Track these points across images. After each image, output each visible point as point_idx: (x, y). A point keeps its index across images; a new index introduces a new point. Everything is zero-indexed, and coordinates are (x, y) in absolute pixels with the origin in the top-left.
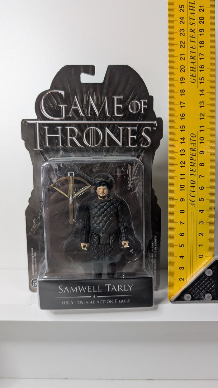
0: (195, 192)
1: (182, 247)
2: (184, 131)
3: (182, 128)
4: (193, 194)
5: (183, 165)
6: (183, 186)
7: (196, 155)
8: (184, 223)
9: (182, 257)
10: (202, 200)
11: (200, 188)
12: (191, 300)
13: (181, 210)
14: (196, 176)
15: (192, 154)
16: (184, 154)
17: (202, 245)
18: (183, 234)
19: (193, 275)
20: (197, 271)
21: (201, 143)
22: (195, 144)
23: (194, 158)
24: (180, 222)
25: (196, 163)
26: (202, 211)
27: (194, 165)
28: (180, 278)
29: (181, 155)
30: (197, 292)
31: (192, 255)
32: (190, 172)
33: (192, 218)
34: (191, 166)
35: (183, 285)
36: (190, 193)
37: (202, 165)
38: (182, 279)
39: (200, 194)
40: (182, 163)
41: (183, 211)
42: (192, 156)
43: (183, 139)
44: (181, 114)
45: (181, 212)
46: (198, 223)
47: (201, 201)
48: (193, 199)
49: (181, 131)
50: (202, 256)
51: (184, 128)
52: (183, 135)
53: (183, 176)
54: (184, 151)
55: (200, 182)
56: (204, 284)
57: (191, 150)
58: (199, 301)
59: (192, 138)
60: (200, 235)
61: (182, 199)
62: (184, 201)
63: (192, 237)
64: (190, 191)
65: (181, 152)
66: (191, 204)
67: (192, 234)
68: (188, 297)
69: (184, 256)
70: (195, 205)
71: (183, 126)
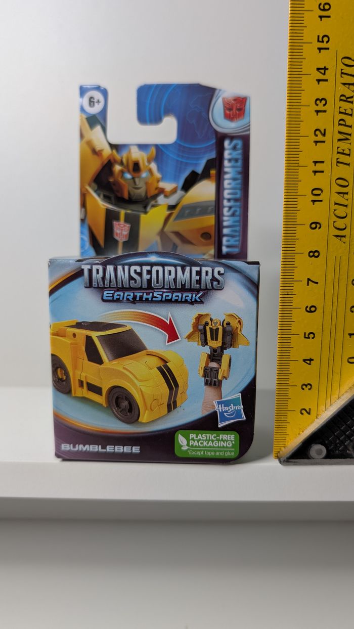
0: (346, 206)
1: (309, 338)
2: (328, 49)
3: (323, 42)
4: (341, 211)
5: (320, 137)
6: (319, 192)
8: (317, 283)
9: (308, 362)
12: (325, 458)
13: (311, 252)
14: (352, 166)
15: (344, 112)
16: (325, 111)
18: (313, 309)
19: (333, 401)
20: (342, 392)
22: (353, 84)
23: (349, 120)
24: (309, 280)
27: (347, 139)
28: (302, 409)
29: (317, 112)
30: (339, 439)
31: (331, 358)
32: (336, 156)
33: (337, 271)
34: (339, 140)
35: (309, 426)
36: (335, 210)
38: (306, 411)
40: (318, 132)
41: (316, 254)
42: (343, 116)
43: (323, 71)
44: (320, 4)
45: (311, 254)
46: (351, 280)
48: (340, 223)
49: (320, 49)
51: (327, 42)
52: (324, 59)
53: (319, 167)
54: (323, 102)
57: (341, 100)
58: (343, 459)
59: (347, 70)
60: (352, 311)
61: (316, 223)
62: (320, 228)
63: (335, 314)
64: (336, 204)
65: (317, 105)
66: (337, 236)
67: (335, 308)
68: (319, 452)
69: (313, 360)
70: (347, 239)
71: (324, 36)
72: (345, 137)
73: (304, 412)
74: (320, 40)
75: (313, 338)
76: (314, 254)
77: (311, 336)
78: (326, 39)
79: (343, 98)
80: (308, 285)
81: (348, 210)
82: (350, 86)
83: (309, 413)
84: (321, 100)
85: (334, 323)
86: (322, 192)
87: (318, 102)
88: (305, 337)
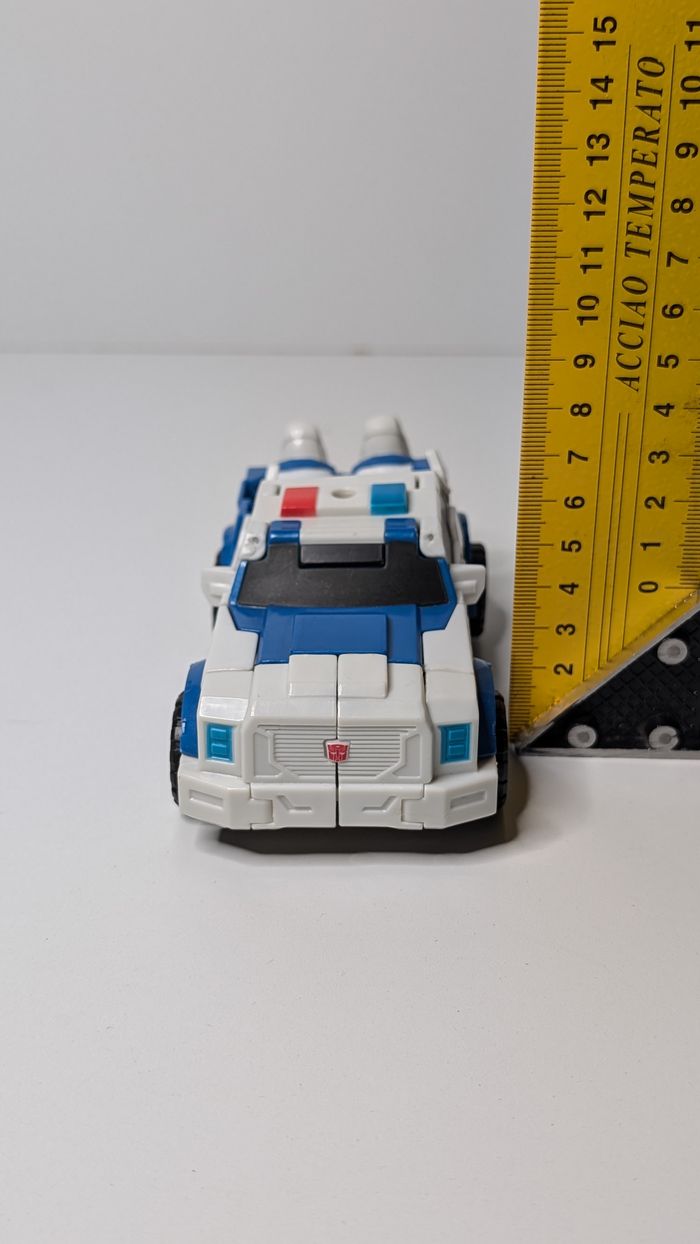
0: (642, 326)
1: (570, 550)
2: (613, 43)
3: (603, 29)
4: (632, 335)
5: (596, 205)
6: (591, 302)
7: (661, 163)
8: (585, 459)
9: (569, 589)
10: (669, 361)
11: (667, 311)
12: (595, 746)
13: (575, 406)
14: (654, 255)
15: (641, 158)
16: (606, 158)
17: (658, 545)
18: (578, 502)
20: (629, 639)
21: (685, 102)
22: (659, 108)
23: (650, 173)
24: (571, 453)
25: (658, 201)
26: (665, 409)
27: (646, 208)
28: (558, 666)
29: (591, 159)
31: (610, 582)
32: (624, 238)
33: (622, 438)
34: (632, 210)
35: (569, 693)
36: (621, 334)
37: (682, 205)
38: (564, 668)
39: (666, 336)
40: (592, 197)
41: (585, 410)
42: (638, 166)
43: (602, 85)
45: (576, 410)
46: (647, 456)
47: (666, 365)
48: (630, 357)
49: (598, 44)
50: (653, 587)
51: (612, 30)
52: (608, 62)
53: (593, 258)
54: (603, 141)
55: (669, 286)
57: (635, 137)
59: (648, 81)
60: (649, 507)
61: (585, 357)
62: (592, 365)
63: (616, 511)
64: (622, 322)
65: (591, 147)
66: (623, 379)
67: (617, 500)
68: (584, 738)
69: (577, 586)
70: (642, 384)
71: (606, 20)
72: (642, 204)
73: (560, 669)
74: (599, 26)
75: (578, 550)
76: (581, 410)
77: (575, 546)
78: (609, 25)
79: (636, 133)
80: (570, 461)
81: (645, 333)
82: (655, 112)
83: (570, 673)
85: (615, 525)
86: (597, 300)
87: (593, 141)
88: (563, 549)
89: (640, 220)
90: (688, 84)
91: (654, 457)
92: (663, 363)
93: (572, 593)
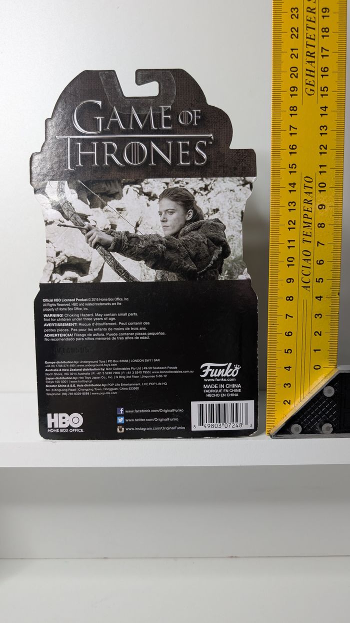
0: (310, 268)
1: (288, 353)
2: (296, 172)
3: (292, 168)
4: (306, 271)
5: (292, 226)
6: (292, 259)
7: (313, 210)
8: (292, 317)
9: (288, 369)
10: (320, 280)
11: (318, 262)
12: (300, 433)
13: (288, 297)
14: (312, 242)
15: (306, 209)
16: (295, 210)
17: (320, 350)
18: (290, 334)
19: (305, 396)
20: (310, 389)
21: (320, 191)
23: (310, 215)
24: (287, 315)
25: (313, 224)
26: (319, 298)
29: (290, 210)
30: (310, 421)
31: (303, 366)
32: (302, 237)
33: (305, 309)
34: (304, 227)
35: (290, 411)
36: (302, 271)
37: (321, 225)
38: (287, 401)
39: (319, 272)
40: (290, 223)
41: (291, 298)
42: (307, 213)
43: (293, 185)
44: (290, 146)
45: (288, 299)
46: (314, 316)
48: (306, 279)
49: (290, 172)
50: (319, 367)
51: (295, 168)
52: (293, 178)
53: (292, 244)
54: (294, 204)
55: (319, 253)
56: (321, 409)
57: (304, 202)
58: (313, 435)
59: (308, 184)
60: (316, 335)
61: (290, 279)
62: (293, 282)
63: (304, 337)
64: (303, 267)
65: (290, 206)
66: (304, 287)
67: (304, 333)
68: (297, 429)
69: (291, 367)
70: (310, 289)
71: (293, 164)
72: (308, 225)
73: (286, 402)
74: (291, 167)
75: (290, 353)
76: (290, 298)
77: (289, 351)
78: (294, 166)
79: (305, 201)
80: (286, 318)
81: (311, 270)
82: (311, 194)
83: (289, 403)
84: (292, 203)
85: (304, 343)
86: (294, 258)
87: (290, 204)
88: (285, 352)
89: (307, 230)
90: (321, 185)
91: (317, 316)
92: (318, 281)
93: (289, 370)
